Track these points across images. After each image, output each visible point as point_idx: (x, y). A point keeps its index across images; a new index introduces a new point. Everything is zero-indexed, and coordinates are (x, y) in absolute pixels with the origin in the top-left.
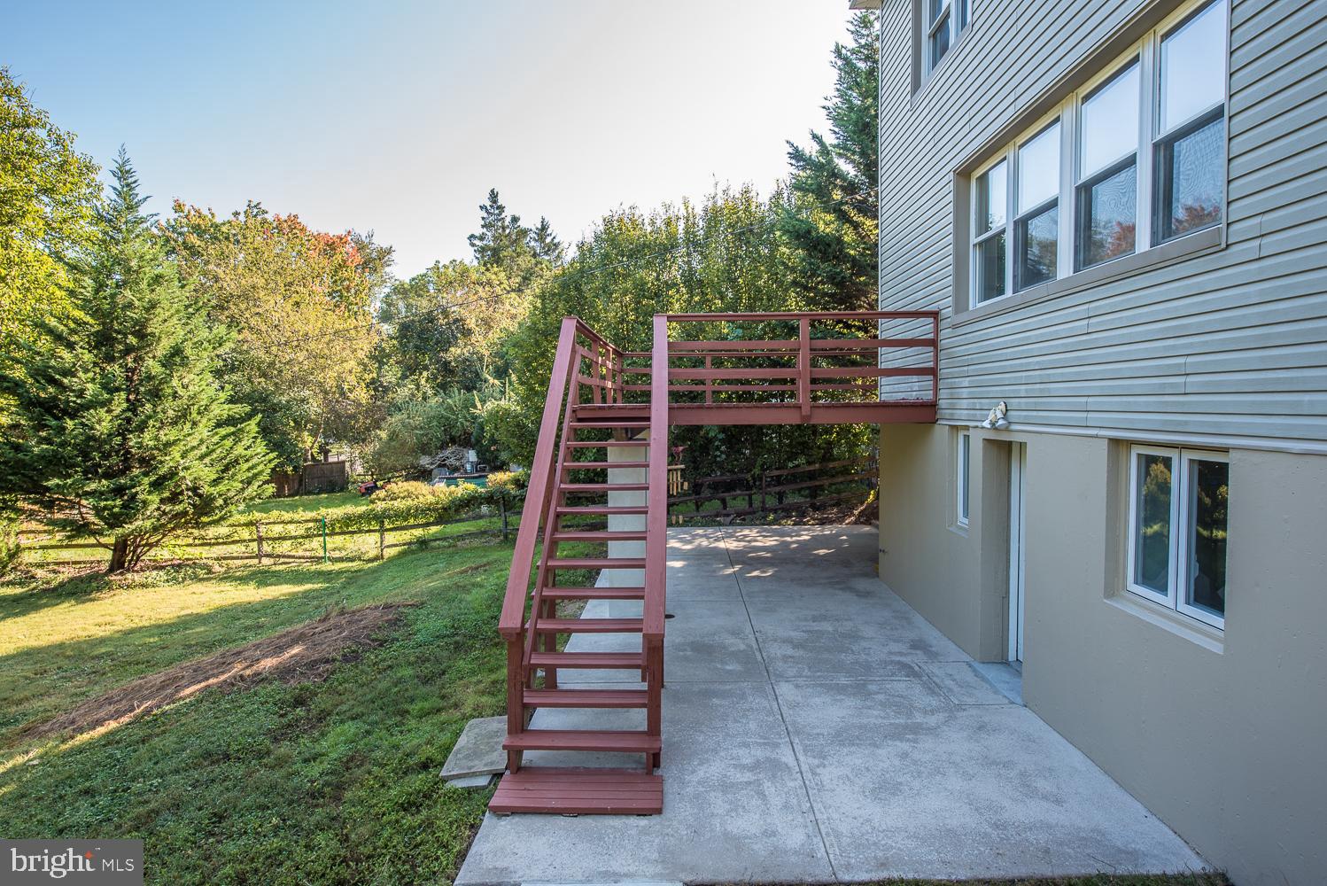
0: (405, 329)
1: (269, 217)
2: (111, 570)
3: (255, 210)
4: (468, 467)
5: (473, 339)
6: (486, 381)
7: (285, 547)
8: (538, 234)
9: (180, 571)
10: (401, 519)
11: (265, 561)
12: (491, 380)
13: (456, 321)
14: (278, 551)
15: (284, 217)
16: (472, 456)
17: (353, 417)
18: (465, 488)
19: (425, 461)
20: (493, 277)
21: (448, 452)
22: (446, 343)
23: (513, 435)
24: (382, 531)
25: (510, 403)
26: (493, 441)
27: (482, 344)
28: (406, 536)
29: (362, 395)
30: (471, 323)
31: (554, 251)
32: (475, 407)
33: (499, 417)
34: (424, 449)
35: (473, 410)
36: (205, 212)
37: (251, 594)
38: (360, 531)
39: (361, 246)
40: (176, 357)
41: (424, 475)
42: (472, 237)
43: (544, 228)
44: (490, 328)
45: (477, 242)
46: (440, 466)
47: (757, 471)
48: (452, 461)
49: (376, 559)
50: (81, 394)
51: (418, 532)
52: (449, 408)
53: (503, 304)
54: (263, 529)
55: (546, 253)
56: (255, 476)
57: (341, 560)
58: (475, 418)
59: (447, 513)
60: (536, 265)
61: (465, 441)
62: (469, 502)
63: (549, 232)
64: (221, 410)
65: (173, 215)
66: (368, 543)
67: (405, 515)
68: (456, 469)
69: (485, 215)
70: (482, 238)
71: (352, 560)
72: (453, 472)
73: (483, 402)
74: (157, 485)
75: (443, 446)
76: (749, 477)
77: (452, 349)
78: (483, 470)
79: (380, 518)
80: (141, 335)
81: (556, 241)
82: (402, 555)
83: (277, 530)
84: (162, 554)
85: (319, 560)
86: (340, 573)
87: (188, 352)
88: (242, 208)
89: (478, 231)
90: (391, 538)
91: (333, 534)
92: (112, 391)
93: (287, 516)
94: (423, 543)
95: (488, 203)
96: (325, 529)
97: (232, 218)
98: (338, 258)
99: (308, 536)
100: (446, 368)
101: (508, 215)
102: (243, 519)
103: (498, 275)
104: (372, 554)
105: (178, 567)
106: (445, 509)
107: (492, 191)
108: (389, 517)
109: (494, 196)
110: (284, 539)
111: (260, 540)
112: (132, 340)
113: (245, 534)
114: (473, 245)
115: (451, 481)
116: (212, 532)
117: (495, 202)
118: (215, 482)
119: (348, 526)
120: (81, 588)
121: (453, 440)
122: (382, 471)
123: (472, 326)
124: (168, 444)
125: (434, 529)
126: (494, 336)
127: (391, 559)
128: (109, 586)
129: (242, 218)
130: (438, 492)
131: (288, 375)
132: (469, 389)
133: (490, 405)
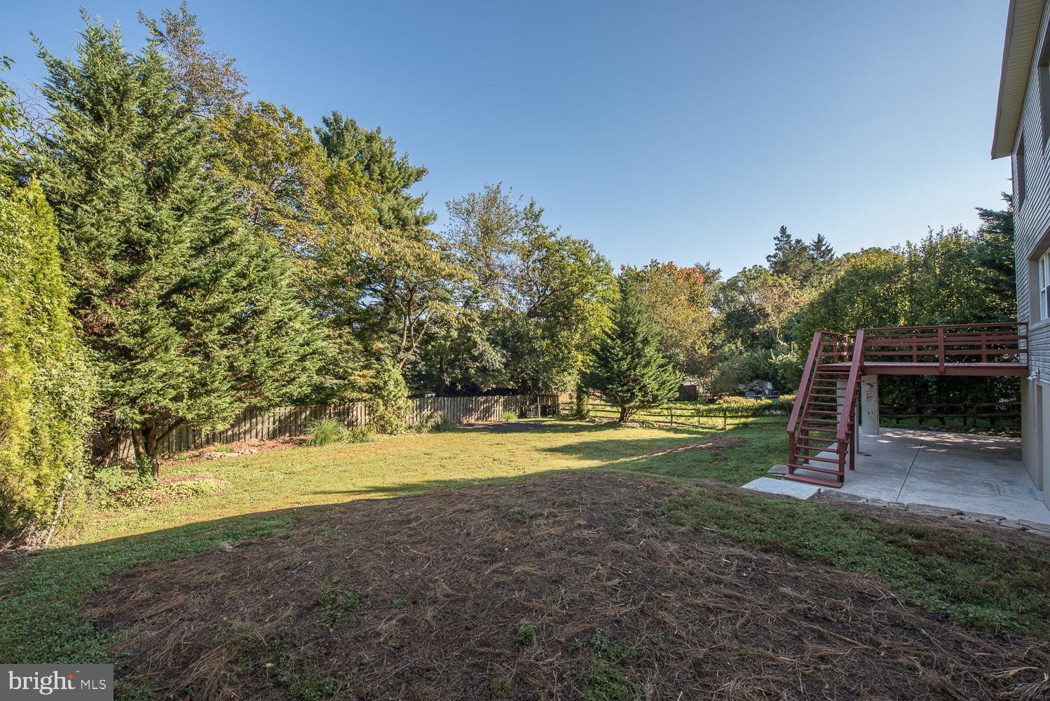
0: (729, 316)
1: (660, 266)
2: (620, 421)
3: (654, 263)
4: (767, 392)
5: (770, 319)
6: (778, 343)
7: (682, 420)
8: (815, 246)
9: (644, 424)
10: (735, 412)
11: (674, 425)
12: (782, 343)
13: (759, 310)
14: (679, 421)
15: (666, 264)
16: (769, 386)
17: (701, 362)
18: (765, 401)
19: (741, 387)
20: (783, 281)
21: (756, 382)
22: (754, 323)
23: (794, 375)
24: (725, 417)
25: (792, 357)
26: (783, 378)
27: (775, 321)
28: (737, 421)
29: (705, 351)
30: (769, 310)
31: (828, 254)
32: (772, 358)
33: (788, 366)
34: (740, 381)
35: (770, 360)
36: (633, 268)
37: (671, 435)
38: (715, 416)
39: (703, 271)
40: (645, 341)
41: (742, 394)
42: (769, 256)
43: (820, 240)
44: (781, 311)
45: (772, 259)
46: (750, 390)
47: (967, 403)
48: (757, 388)
49: (722, 429)
50: (617, 356)
51: (743, 420)
52: (756, 359)
53: (789, 297)
54: (673, 411)
55: (822, 257)
56: (672, 388)
57: (706, 428)
58: (771, 364)
59: (757, 412)
60: (813, 268)
61: (766, 377)
62: (768, 407)
63: (824, 243)
64: (660, 361)
65: (620, 272)
66: (719, 422)
67: (737, 410)
68: (759, 392)
69: (777, 242)
70: (775, 256)
71: (711, 429)
72: (758, 394)
73: (777, 355)
74: (640, 390)
75: (751, 380)
76: (961, 405)
77: (757, 326)
78: (776, 394)
79: (725, 410)
80: (634, 334)
81: (829, 248)
82: (734, 429)
83: (679, 412)
84: (636, 417)
85: (696, 427)
86: (707, 433)
87: (650, 339)
88: (649, 263)
89: (773, 252)
90: (729, 421)
91: (702, 416)
92: (627, 354)
93: (684, 406)
94: (745, 425)
95: (779, 235)
96: (699, 413)
97: (643, 268)
98: (692, 280)
99: (692, 416)
100: (754, 337)
101: (793, 239)
102: (666, 406)
103: (785, 280)
104: (720, 427)
105: (643, 422)
106: (756, 409)
107: (782, 227)
108: (729, 411)
109: (783, 230)
110: (682, 416)
111: (672, 416)
112: (632, 335)
113: (666, 412)
114: (769, 261)
115: (757, 398)
116: (653, 411)
117: (784, 233)
118: (658, 390)
119: (708, 413)
120: (613, 425)
121: (757, 377)
122: (717, 391)
123: (770, 311)
124: (644, 374)
125: (751, 419)
126: (784, 316)
127: (730, 430)
128: (621, 426)
129: (649, 268)
130: (750, 402)
131: (670, 342)
132: (768, 348)
133: (780, 357)
